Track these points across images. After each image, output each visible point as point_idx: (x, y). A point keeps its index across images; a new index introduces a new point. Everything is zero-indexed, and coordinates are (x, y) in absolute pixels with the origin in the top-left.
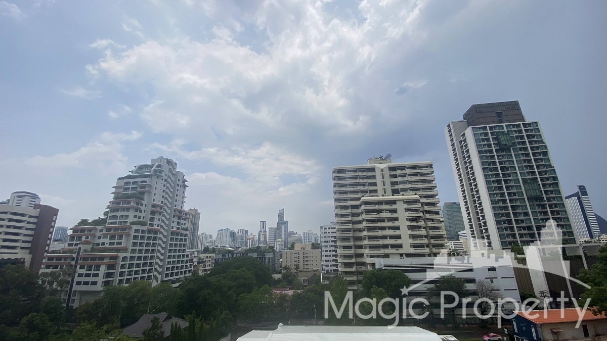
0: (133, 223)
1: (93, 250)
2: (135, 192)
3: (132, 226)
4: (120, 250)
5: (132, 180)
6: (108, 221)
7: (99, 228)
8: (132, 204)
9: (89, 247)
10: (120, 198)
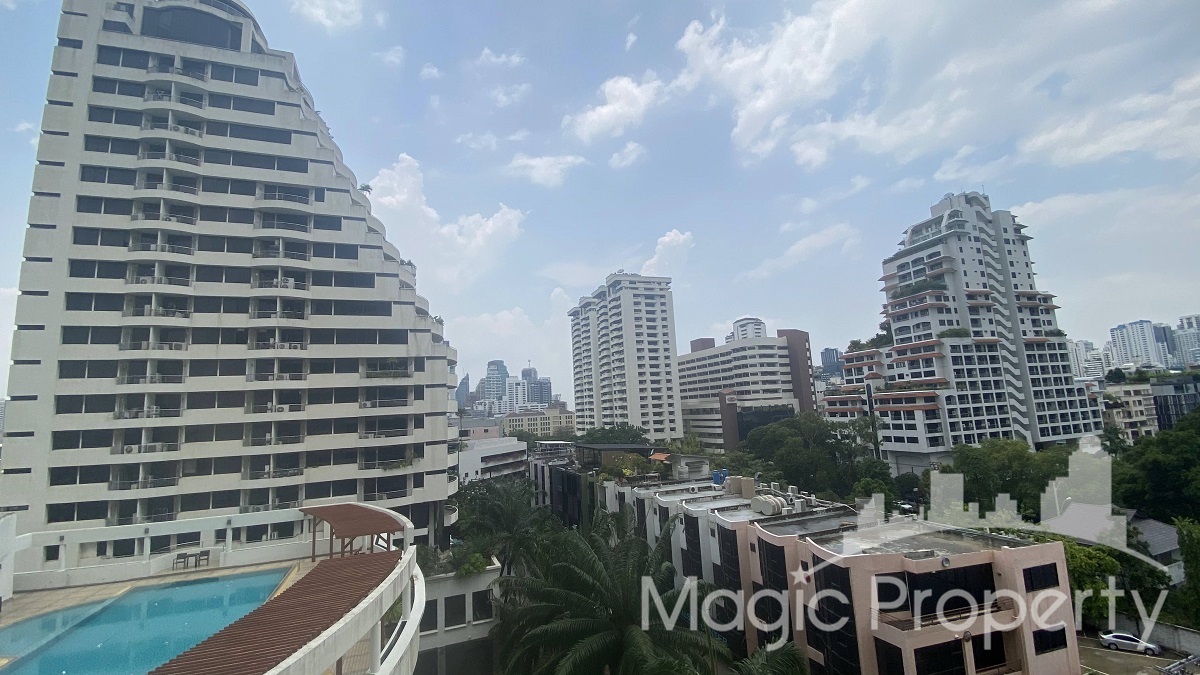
0: (942, 335)
1: (888, 387)
2: (923, 278)
3: (944, 340)
4: (936, 385)
5: (909, 259)
6: (895, 338)
7: (884, 350)
8: (929, 301)
9: (881, 383)
10: (902, 295)
